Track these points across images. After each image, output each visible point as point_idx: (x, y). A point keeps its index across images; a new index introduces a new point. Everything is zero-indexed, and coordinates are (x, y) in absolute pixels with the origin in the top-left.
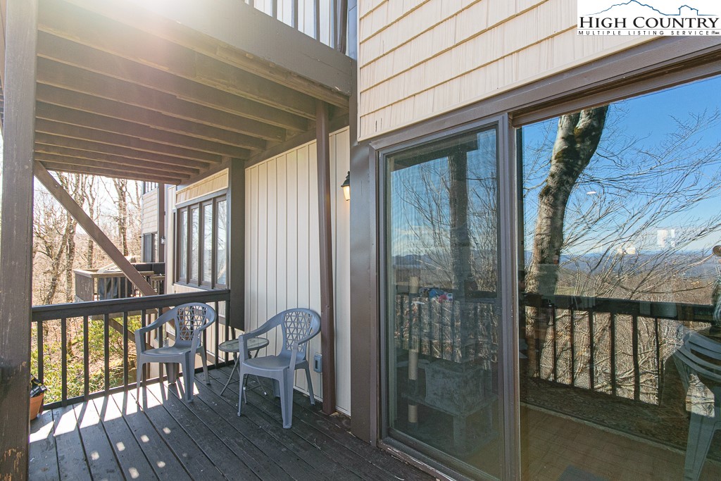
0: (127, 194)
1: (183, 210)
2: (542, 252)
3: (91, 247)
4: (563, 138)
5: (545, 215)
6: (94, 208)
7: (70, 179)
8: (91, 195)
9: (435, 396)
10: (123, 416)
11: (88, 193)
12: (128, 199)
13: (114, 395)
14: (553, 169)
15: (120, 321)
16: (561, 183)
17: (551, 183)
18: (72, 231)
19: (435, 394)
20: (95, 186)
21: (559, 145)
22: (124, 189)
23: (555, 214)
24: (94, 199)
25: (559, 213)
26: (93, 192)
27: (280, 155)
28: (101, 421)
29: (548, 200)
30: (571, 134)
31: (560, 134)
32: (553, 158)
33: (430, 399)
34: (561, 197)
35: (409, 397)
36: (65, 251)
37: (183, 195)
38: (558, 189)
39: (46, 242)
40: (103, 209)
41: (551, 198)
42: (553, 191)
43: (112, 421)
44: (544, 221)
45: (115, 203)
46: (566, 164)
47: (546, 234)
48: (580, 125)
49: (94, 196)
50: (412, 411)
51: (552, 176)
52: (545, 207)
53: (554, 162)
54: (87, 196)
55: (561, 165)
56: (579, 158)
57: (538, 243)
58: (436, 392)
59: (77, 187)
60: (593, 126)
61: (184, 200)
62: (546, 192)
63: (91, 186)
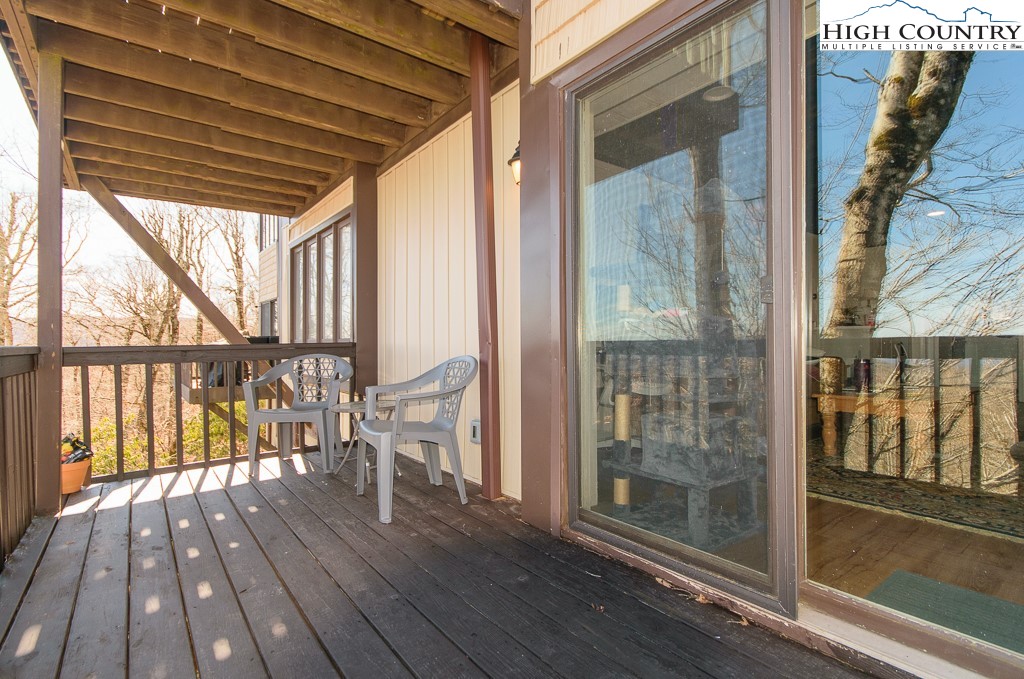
0: (244, 259)
1: (298, 250)
2: (849, 287)
3: (200, 328)
4: (889, 115)
5: (855, 230)
6: (204, 278)
7: (173, 243)
8: (199, 262)
9: (657, 460)
10: (195, 494)
11: (195, 260)
12: (245, 265)
13: (189, 472)
14: (871, 161)
15: (225, 406)
16: (884, 180)
17: (868, 182)
18: (174, 307)
19: (657, 456)
20: (204, 251)
21: (881, 123)
22: (240, 254)
23: (872, 227)
24: (202, 268)
25: (880, 226)
26: (201, 258)
27: (423, 147)
28: (163, 498)
29: (861, 208)
30: (903, 107)
31: (883, 108)
32: (870, 143)
33: (649, 465)
34: (884, 202)
35: (614, 466)
36: (166, 331)
37: (297, 229)
38: (879, 189)
39: (142, 319)
40: (213, 279)
41: (866, 204)
42: (869, 193)
43: (179, 498)
44: (854, 238)
45: (228, 270)
46: (893, 151)
47: (856, 259)
48: (920, 91)
49: (203, 264)
50: (621, 488)
51: (870, 171)
52: (855, 218)
53: (872, 150)
54: (193, 265)
55: (885, 154)
56: (916, 141)
57: (844, 274)
58: (659, 453)
59: (180, 252)
60: (941, 90)
61: (299, 236)
62: (859, 196)
63: (199, 251)
